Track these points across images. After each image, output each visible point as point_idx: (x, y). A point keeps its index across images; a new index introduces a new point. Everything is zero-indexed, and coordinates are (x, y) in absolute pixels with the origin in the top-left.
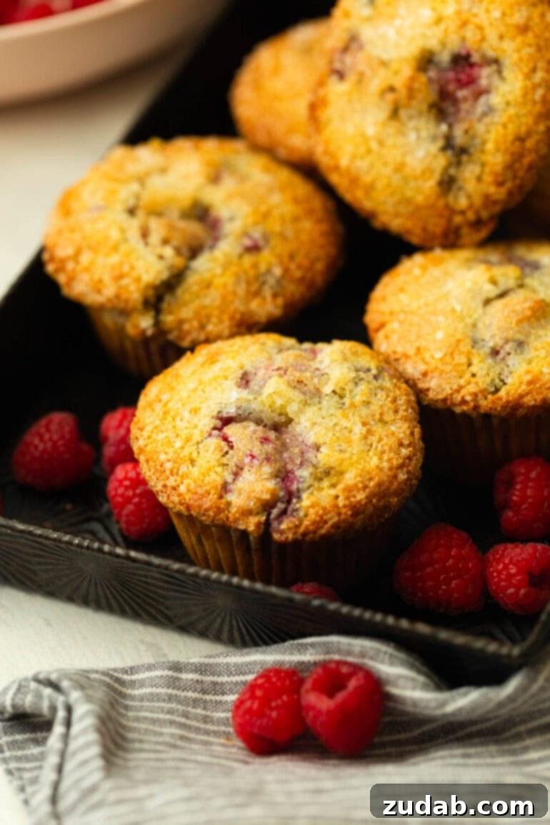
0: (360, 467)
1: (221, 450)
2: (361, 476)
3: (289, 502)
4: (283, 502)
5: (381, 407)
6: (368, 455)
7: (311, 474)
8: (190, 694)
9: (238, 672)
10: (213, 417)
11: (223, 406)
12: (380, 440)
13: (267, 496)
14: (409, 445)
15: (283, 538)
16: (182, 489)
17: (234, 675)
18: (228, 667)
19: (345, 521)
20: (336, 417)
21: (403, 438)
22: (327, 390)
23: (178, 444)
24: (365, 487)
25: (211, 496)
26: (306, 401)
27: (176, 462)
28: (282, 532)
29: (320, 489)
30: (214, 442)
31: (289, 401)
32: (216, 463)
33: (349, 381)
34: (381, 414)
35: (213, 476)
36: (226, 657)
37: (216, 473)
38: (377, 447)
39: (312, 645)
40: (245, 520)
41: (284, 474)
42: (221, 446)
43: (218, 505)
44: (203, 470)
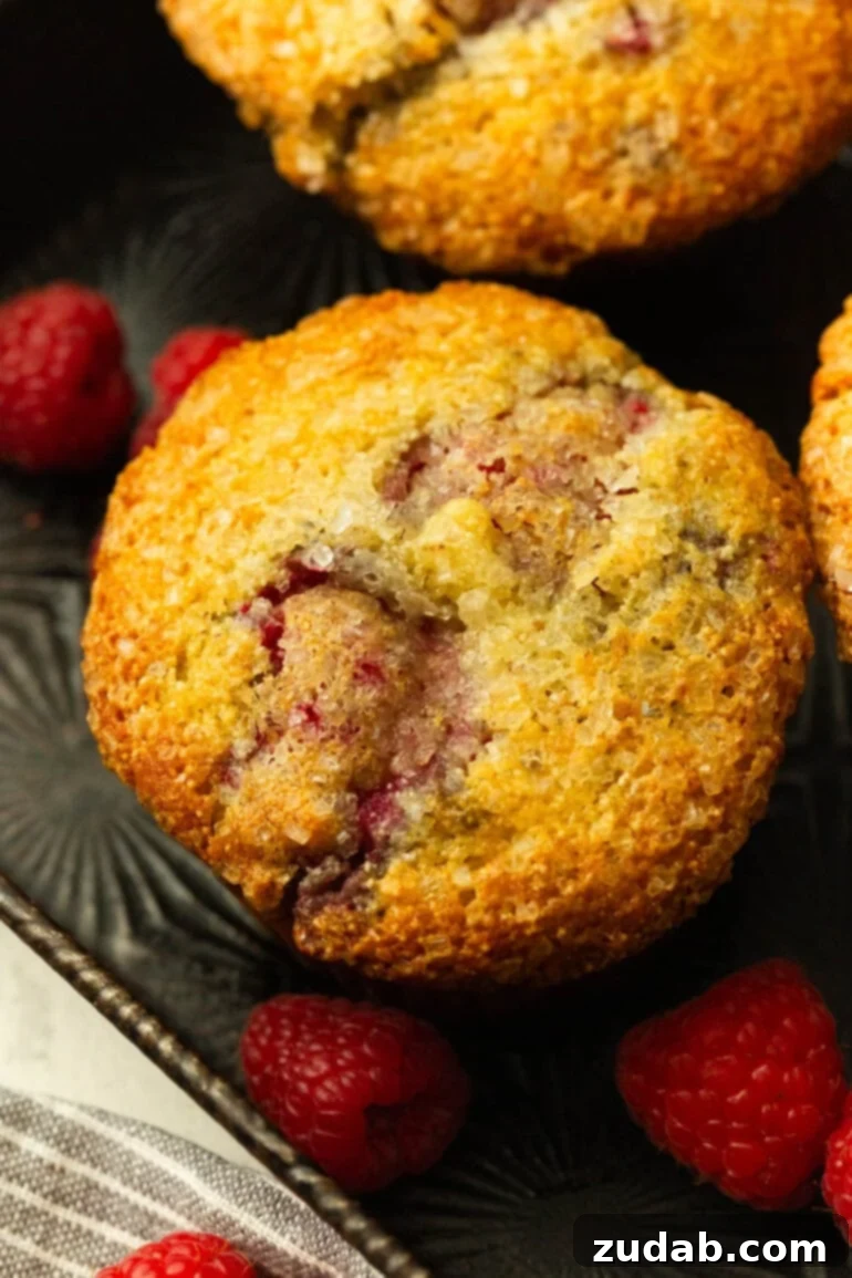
0: (561, 833)
1: (249, 667)
3: (356, 862)
4: (340, 859)
5: (693, 669)
6: (596, 801)
7: (429, 815)
8: (25, 1195)
9: (145, 1186)
10: (277, 557)
11: (313, 533)
12: (646, 768)
13: (301, 837)
14: (717, 800)
15: (311, 948)
16: (134, 724)
17: (135, 1189)
18: (129, 1161)
19: (467, 961)
20: (566, 666)
21: (708, 777)
22: (582, 576)
23: (174, 598)
24: (551, 891)
25: (182, 778)
26: (516, 589)
27: (144, 649)
28: (312, 934)
29: (439, 862)
30: (242, 636)
31: (468, 584)
32: (226, 696)
33: (647, 567)
34: (683, 690)
35: (208, 719)
36: (133, 1135)
37: (217, 718)
38: (628, 785)
40: (243, 866)
41: (377, 779)
42: (252, 656)
43: (191, 807)
44: (193, 699)
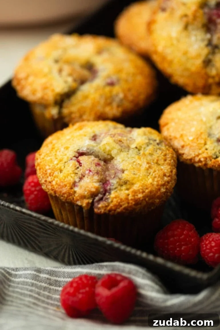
0: (142, 182)
1: (76, 166)
2: (142, 186)
3: (104, 194)
4: (101, 194)
5: (158, 157)
6: (147, 178)
7: (117, 182)
8: (44, 285)
9: (69, 277)
10: (75, 152)
11: (80, 147)
12: (155, 171)
13: (93, 190)
14: (169, 176)
15: (99, 211)
16: (54, 183)
17: (66, 278)
18: (64, 273)
19: (131, 207)
20: (135, 158)
21: (166, 172)
22: (133, 146)
23: (56, 162)
24: (143, 192)
25: (67, 187)
26: (121, 150)
27: (53, 170)
28: (99, 209)
29: (121, 190)
30: (73, 163)
32: (72, 172)
33: (144, 144)
34: (157, 160)
35: (69, 177)
36: (64, 268)
37: (71, 177)
38: (152, 175)
39: (106, 266)
40: (82, 201)
41: (105, 181)
42: (76, 164)
43: (69, 192)
44: (65, 175)
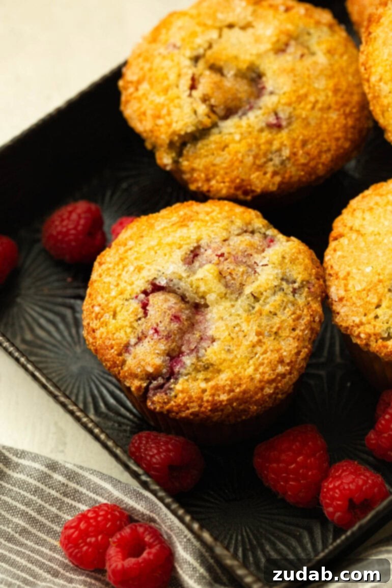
0: (236, 372)
1: (137, 315)
2: (232, 380)
3: (168, 379)
4: (163, 378)
5: (283, 321)
6: (248, 363)
7: (193, 364)
9: (94, 491)
10: (148, 281)
11: (160, 274)
12: (265, 352)
13: (150, 370)
14: (288, 364)
15: (152, 407)
16: (98, 334)
17: (91, 492)
18: (89, 483)
19: (203, 413)
20: (241, 319)
21: (286, 356)
22: (248, 290)
23: (113, 293)
24: (232, 391)
25: (113, 351)
26: (226, 294)
27: (103, 309)
28: (153, 403)
29: (196, 380)
30: (135, 305)
31: (210, 291)
32: (128, 325)
33: (269, 289)
34: (279, 328)
35: (122, 333)
36: (91, 474)
37: (125, 332)
38: (259, 358)
39: (147, 498)
40: (131, 380)
41: (177, 353)
42: (137, 312)
43: (115, 360)
44: (118, 325)
